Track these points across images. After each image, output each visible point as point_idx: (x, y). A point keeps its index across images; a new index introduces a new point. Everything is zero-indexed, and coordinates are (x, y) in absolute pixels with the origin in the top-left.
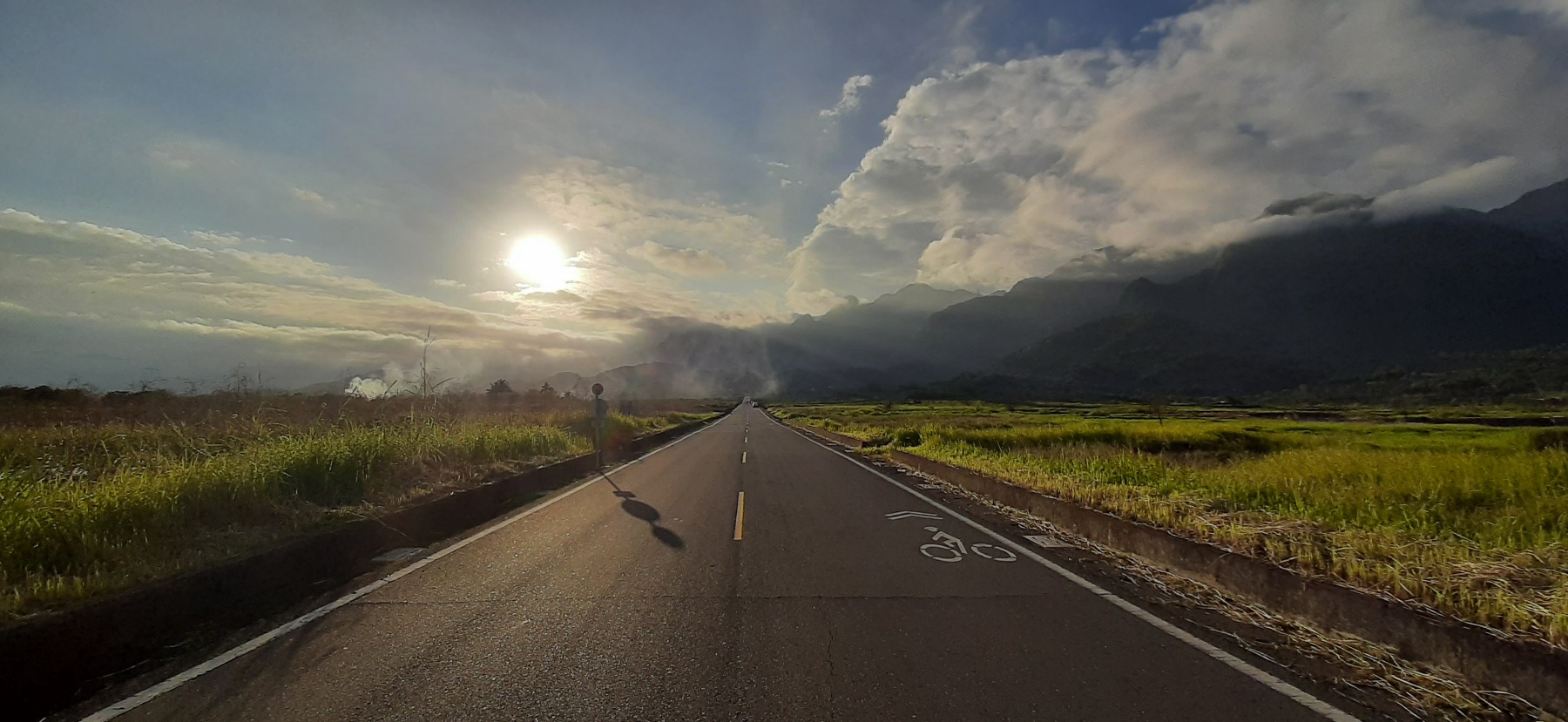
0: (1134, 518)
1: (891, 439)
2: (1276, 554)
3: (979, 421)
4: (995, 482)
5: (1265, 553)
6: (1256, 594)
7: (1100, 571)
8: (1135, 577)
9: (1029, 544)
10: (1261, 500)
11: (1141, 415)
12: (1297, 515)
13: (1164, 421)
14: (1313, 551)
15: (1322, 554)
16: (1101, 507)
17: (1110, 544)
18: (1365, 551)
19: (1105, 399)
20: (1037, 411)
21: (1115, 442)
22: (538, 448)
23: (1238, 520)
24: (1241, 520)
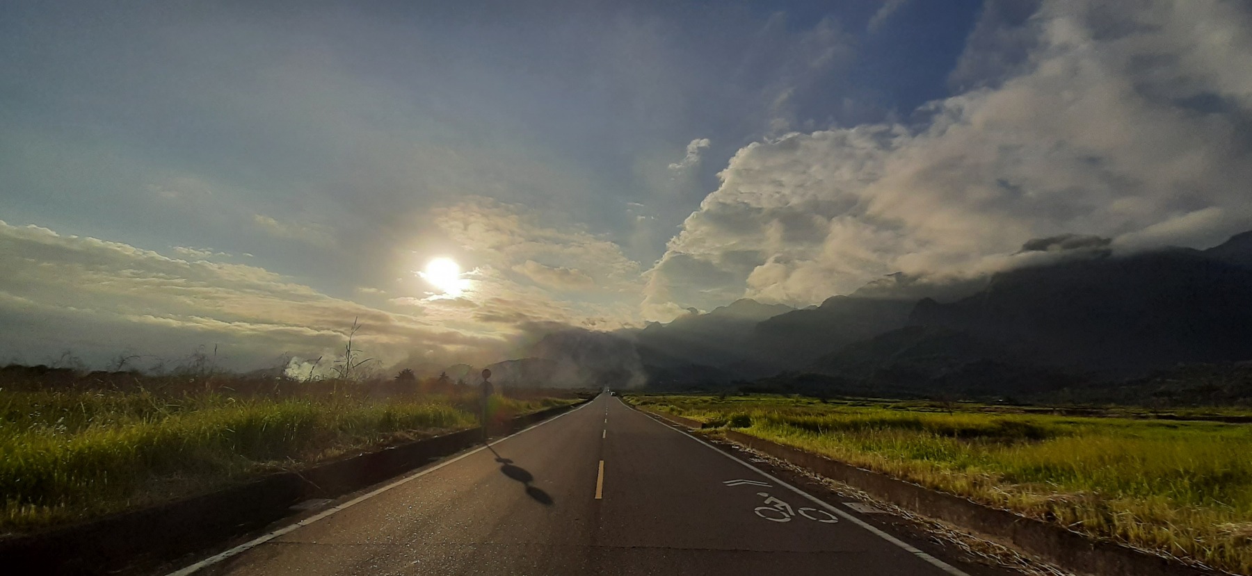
0: (937, 488)
1: (726, 421)
2: (1064, 519)
3: (798, 410)
4: (815, 457)
5: (1054, 519)
6: (1050, 554)
7: (911, 533)
8: (942, 539)
9: (848, 510)
10: (1045, 472)
11: (933, 409)
12: (1079, 487)
13: (953, 414)
14: (1097, 516)
15: (1105, 519)
16: (908, 478)
17: (918, 511)
18: (1142, 516)
19: (902, 396)
20: (846, 403)
21: (914, 428)
22: (435, 421)
23: (1028, 489)
24: (1030, 489)
